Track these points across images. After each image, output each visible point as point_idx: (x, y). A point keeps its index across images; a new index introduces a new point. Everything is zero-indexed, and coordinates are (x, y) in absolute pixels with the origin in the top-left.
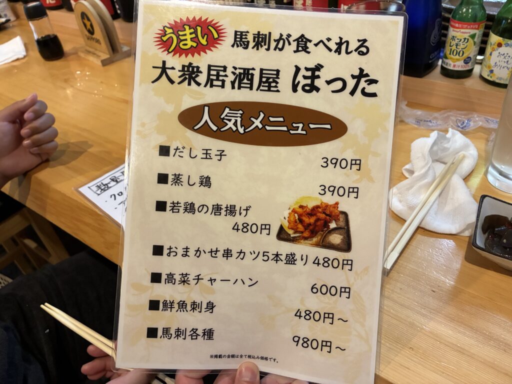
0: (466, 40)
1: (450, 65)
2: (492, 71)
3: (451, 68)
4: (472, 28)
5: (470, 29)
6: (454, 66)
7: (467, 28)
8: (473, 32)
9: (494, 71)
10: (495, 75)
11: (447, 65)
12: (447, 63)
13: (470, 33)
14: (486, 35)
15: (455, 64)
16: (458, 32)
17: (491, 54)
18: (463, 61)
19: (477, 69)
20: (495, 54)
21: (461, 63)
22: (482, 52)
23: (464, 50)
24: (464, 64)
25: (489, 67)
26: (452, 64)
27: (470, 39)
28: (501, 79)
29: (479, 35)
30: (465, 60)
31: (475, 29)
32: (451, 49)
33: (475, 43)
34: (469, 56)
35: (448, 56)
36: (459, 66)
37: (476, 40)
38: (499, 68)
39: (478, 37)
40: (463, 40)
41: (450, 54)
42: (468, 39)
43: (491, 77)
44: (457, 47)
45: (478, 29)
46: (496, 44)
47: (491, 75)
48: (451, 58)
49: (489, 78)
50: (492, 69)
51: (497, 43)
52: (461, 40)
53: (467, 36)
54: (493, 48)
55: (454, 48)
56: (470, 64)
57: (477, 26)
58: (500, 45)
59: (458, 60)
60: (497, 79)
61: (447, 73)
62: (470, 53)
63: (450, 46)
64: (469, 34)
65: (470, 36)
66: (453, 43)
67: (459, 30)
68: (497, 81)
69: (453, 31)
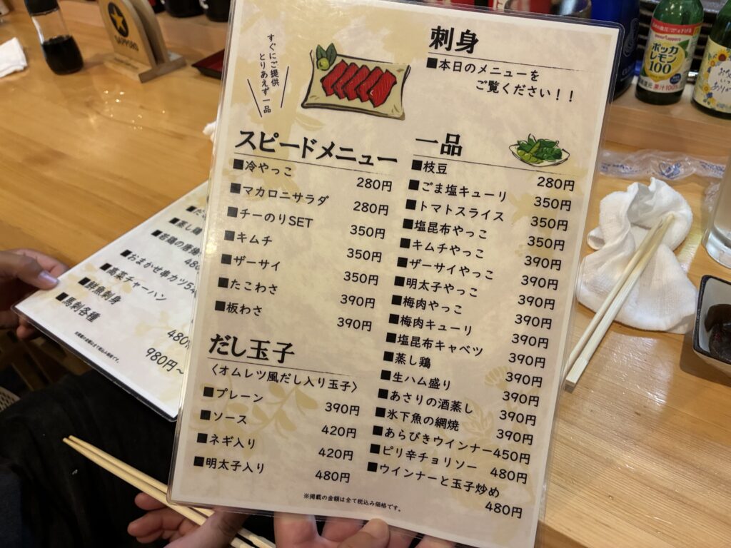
0: (675, 50)
1: (650, 85)
2: (710, 95)
3: (652, 89)
4: (684, 33)
5: (680, 33)
6: (657, 87)
7: (676, 33)
8: (684, 38)
9: (713, 95)
10: (714, 100)
11: (646, 85)
12: (646, 83)
13: (680, 39)
14: (702, 43)
15: (657, 83)
16: (663, 38)
17: (709, 71)
18: (669, 80)
19: (688, 91)
20: (715, 70)
21: (667, 82)
22: (696, 66)
23: (670, 64)
24: (669, 84)
25: (707, 88)
26: (654, 83)
27: (680, 49)
28: (723, 106)
29: (692, 43)
30: (671, 79)
31: (688, 34)
32: (653, 63)
33: (686, 54)
34: (679, 72)
35: (648, 72)
36: (663, 87)
37: (688, 49)
38: (721, 90)
39: (692, 46)
40: (670, 50)
41: (651, 69)
42: (677, 49)
43: (709, 103)
44: (660, 60)
45: (691, 34)
46: (717, 57)
47: (709, 100)
48: (653, 76)
49: (705, 105)
50: (711, 91)
51: (719, 55)
52: (667, 49)
53: (675, 44)
54: (713, 61)
55: (657, 60)
56: (679, 84)
57: (690, 31)
58: (722, 58)
59: (662, 78)
60: (718, 105)
61: (645, 97)
62: (679, 69)
63: (651, 58)
64: (678, 42)
65: (680, 44)
66: (656, 53)
67: (664, 35)
68: (718, 109)
69: (656, 36)
